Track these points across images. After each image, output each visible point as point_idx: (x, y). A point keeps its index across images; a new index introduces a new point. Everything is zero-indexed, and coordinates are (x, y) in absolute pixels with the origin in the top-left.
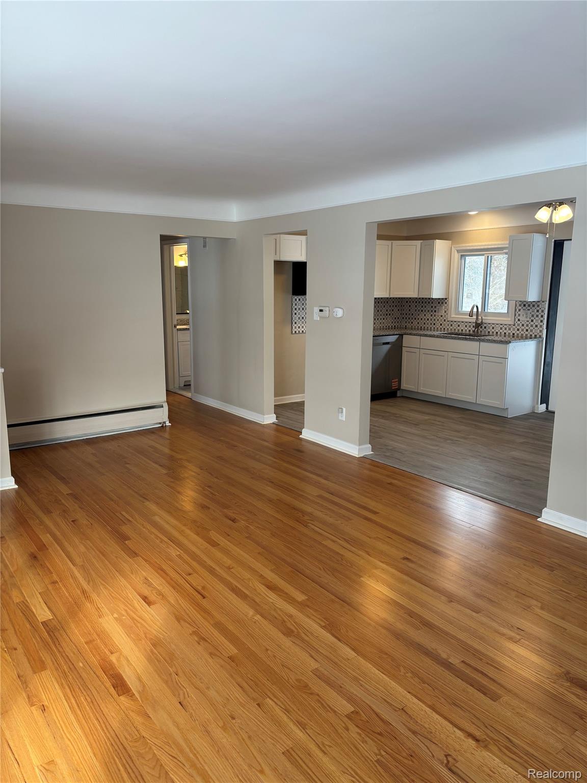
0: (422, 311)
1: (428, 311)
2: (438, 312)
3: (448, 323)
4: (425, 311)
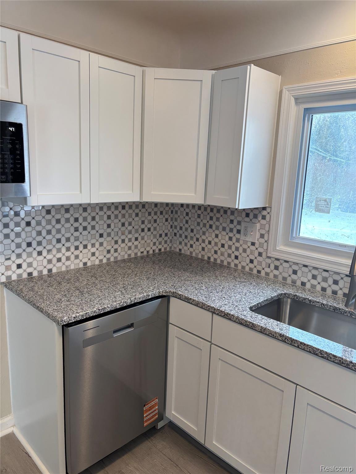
0: (211, 226)
1: (224, 229)
2: (245, 235)
3: (269, 261)
4: (217, 228)
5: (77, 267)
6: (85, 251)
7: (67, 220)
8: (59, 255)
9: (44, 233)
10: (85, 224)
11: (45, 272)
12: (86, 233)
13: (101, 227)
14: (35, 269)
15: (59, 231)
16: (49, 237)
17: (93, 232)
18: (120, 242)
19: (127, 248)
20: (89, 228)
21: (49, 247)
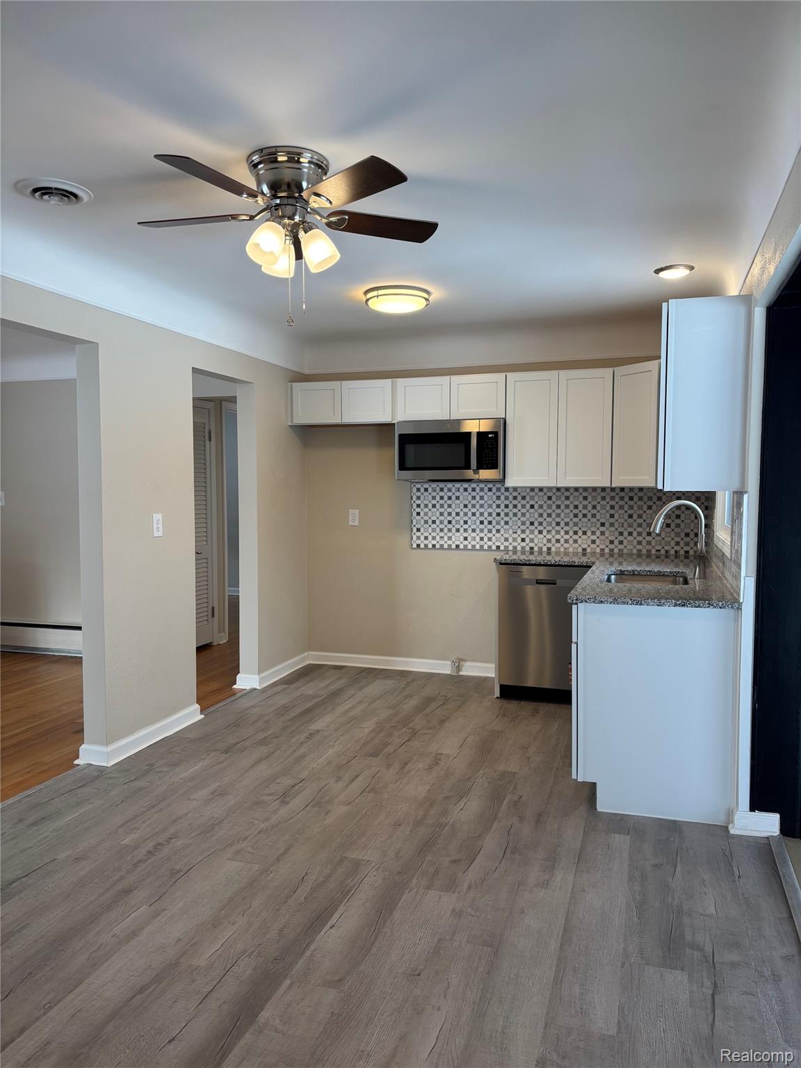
5: (576, 551)
6: (584, 537)
7: (567, 507)
8: (558, 537)
9: (545, 515)
10: (585, 511)
11: (545, 549)
12: (585, 520)
13: (603, 515)
14: (536, 545)
15: (558, 515)
16: (549, 519)
17: (594, 520)
18: (626, 534)
19: (635, 542)
20: (589, 516)
21: (549, 528)
